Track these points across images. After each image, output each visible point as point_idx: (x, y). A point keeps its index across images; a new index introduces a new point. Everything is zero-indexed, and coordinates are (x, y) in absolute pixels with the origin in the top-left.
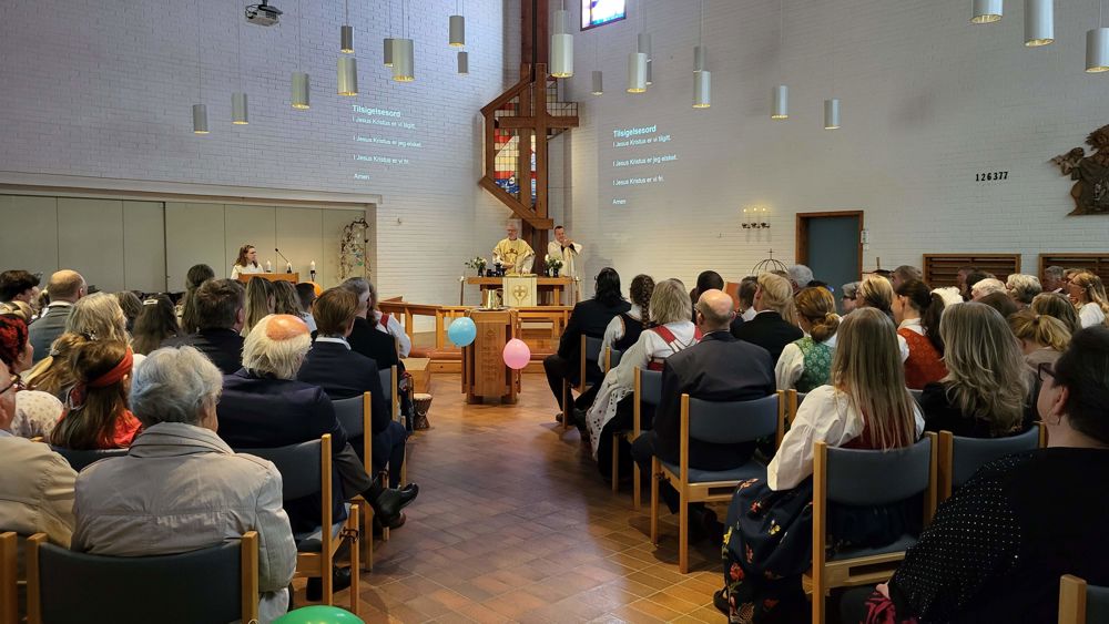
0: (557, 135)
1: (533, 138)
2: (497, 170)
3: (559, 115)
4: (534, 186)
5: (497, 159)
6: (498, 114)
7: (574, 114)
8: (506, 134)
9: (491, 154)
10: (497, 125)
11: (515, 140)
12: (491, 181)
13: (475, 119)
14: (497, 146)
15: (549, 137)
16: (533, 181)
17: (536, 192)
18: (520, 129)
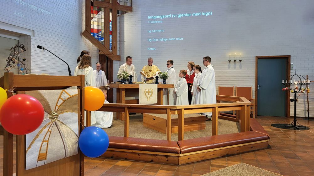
1: (111, 14)
2: (91, 28)
3: (123, 5)
4: (111, 38)
5: (92, 22)
7: (130, 5)
8: (97, 9)
9: (89, 19)
10: (92, 3)
12: (88, 33)
14: (92, 15)
15: (118, 15)
16: (111, 36)
17: (112, 41)
18: (104, 8)
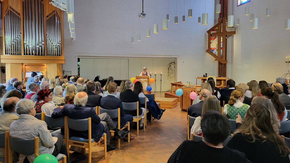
0: (229, 37)
1: (222, 38)
2: (211, 47)
3: (230, 31)
4: (221, 51)
5: (211, 45)
6: (212, 32)
7: (234, 31)
8: (214, 37)
9: (210, 43)
10: (211, 35)
11: (217, 39)
12: (209, 51)
13: (205, 34)
14: (211, 41)
15: (226, 38)
16: (222, 50)
17: (222, 53)
18: (218, 36)
